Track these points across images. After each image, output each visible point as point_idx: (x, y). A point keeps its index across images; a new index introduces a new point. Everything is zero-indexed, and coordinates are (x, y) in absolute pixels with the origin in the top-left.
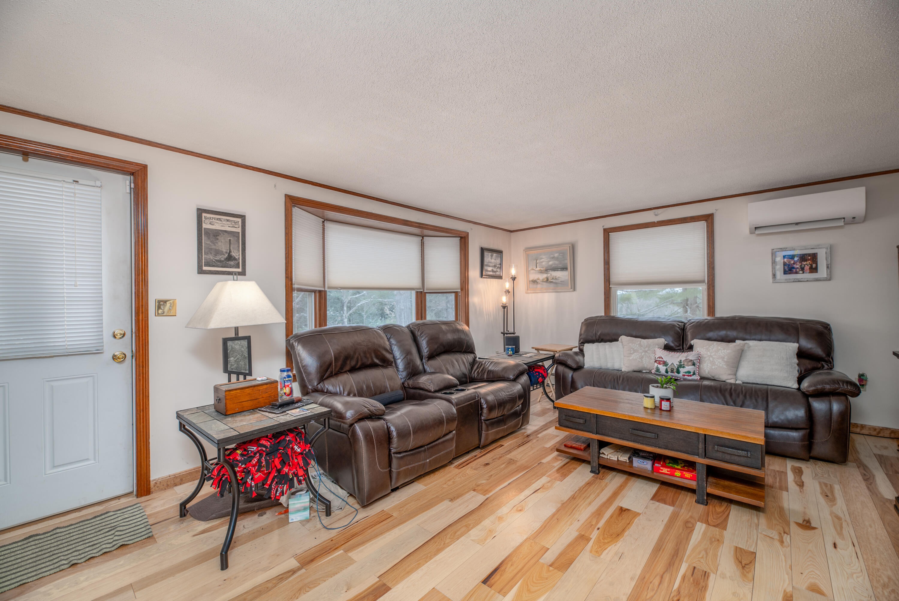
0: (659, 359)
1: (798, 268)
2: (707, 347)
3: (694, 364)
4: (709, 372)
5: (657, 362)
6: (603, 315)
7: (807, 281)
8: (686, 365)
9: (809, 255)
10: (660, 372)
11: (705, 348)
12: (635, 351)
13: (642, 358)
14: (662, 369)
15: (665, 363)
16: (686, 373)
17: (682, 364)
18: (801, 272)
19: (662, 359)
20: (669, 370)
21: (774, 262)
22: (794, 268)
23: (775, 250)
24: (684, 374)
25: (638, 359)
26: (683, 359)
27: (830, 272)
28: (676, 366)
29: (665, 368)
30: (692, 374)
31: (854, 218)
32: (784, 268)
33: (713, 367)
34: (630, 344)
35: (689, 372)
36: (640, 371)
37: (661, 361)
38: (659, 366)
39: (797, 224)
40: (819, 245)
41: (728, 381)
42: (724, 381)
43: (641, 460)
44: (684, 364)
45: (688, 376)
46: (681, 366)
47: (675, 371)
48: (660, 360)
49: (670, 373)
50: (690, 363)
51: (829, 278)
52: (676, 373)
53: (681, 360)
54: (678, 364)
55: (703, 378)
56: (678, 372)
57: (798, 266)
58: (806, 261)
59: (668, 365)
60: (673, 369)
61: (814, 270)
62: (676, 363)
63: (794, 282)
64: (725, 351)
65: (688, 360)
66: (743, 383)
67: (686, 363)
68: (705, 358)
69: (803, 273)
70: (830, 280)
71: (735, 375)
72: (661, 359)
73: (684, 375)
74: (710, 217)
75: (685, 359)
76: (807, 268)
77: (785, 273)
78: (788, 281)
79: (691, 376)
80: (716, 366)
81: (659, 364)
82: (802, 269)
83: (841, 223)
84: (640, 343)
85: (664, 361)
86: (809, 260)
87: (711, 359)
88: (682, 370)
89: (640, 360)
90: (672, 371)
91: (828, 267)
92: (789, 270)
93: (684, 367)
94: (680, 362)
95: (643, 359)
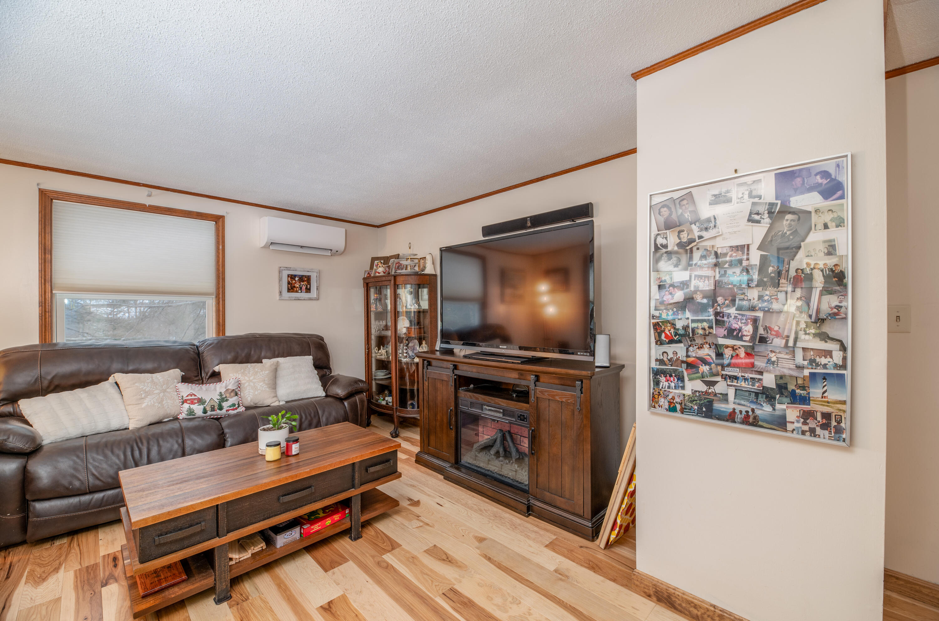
0: (190, 397)
1: (298, 287)
2: (242, 371)
3: (236, 394)
4: (251, 401)
5: (189, 402)
6: (37, 342)
7: (304, 299)
8: (229, 397)
9: (305, 276)
10: (194, 415)
11: (239, 372)
12: (148, 394)
13: (161, 402)
14: (198, 409)
15: (201, 401)
16: (230, 407)
17: (224, 396)
18: (300, 291)
19: (195, 396)
20: (208, 408)
21: (280, 280)
22: (295, 287)
23: (282, 268)
24: (228, 408)
25: (156, 404)
26: (223, 391)
27: (319, 293)
28: (217, 401)
29: (202, 407)
30: (237, 406)
31: (337, 251)
32: (288, 286)
33: (256, 393)
34: (136, 384)
35: (234, 405)
36: (159, 422)
37: (195, 399)
38: (192, 406)
39: (302, 247)
40: (312, 269)
41: (272, 405)
42: (269, 406)
43: (288, 533)
44: (226, 397)
45: (233, 410)
46: (223, 399)
47: (216, 407)
48: (192, 399)
49: (209, 413)
50: (233, 394)
51: (317, 299)
52: (218, 411)
53: (221, 393)
54: (219, 397)
55: (248, 408)
56: (221, 408)
57: (298, 286)
58: (303, 281)
59: (205, 402)
60: (214, 406)
61: (308, 290)
62: (216, 398)
63: (295, 300)
64: (263, 372)
65: (230, 391)
66: (287, 402)
67: (228, 395)
68: (245, 383)
69: (301, 292)
70: (318, 300)
71: (276, 396)
72: (193, 397)
73: (227, 411)
74: (221, 220)
75: (225, 390)
76: (304, 288)
77: (289, 290)
78: (290, 299)
79: (236, 409)
80: (259, 391)
81: (192, 403)
82: (301, 288)
83: (329, 253)
84: (153, 380)
85: (199, 398)
86: (305, 281)
87: (252, 384)
88: (225, 405)
89: (159, 405)
90: (213, 409)
91: (317, 289)
92: (291, 288)
93: (227, 400)
94: (221, 395)
95: (164, 402)
